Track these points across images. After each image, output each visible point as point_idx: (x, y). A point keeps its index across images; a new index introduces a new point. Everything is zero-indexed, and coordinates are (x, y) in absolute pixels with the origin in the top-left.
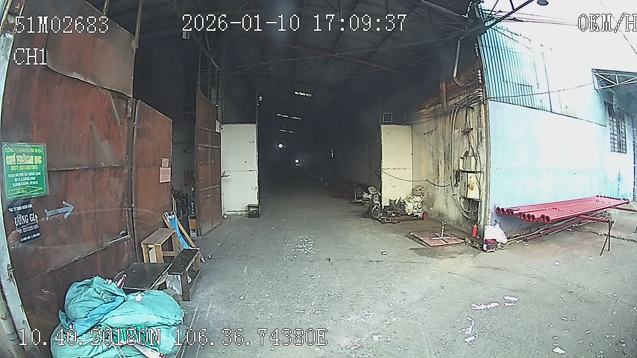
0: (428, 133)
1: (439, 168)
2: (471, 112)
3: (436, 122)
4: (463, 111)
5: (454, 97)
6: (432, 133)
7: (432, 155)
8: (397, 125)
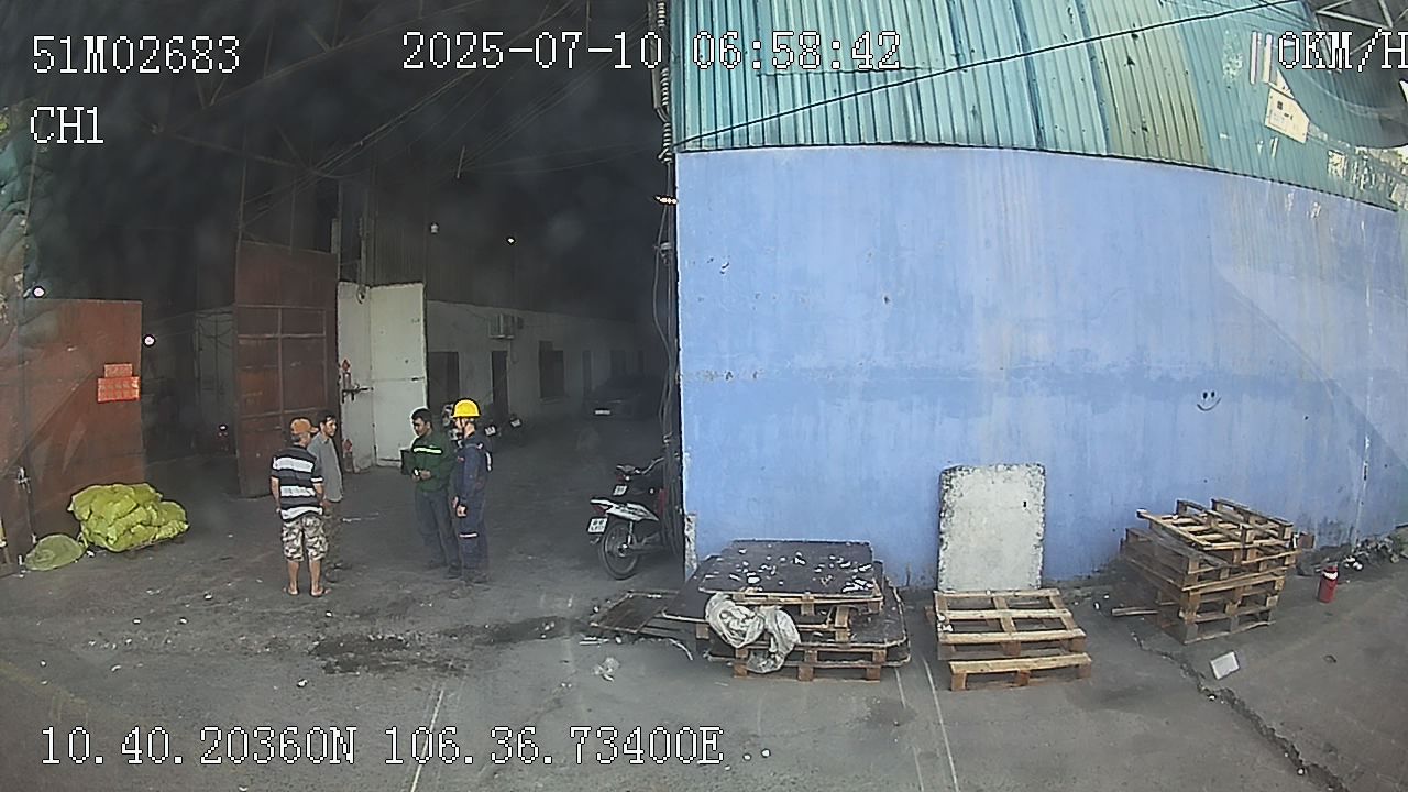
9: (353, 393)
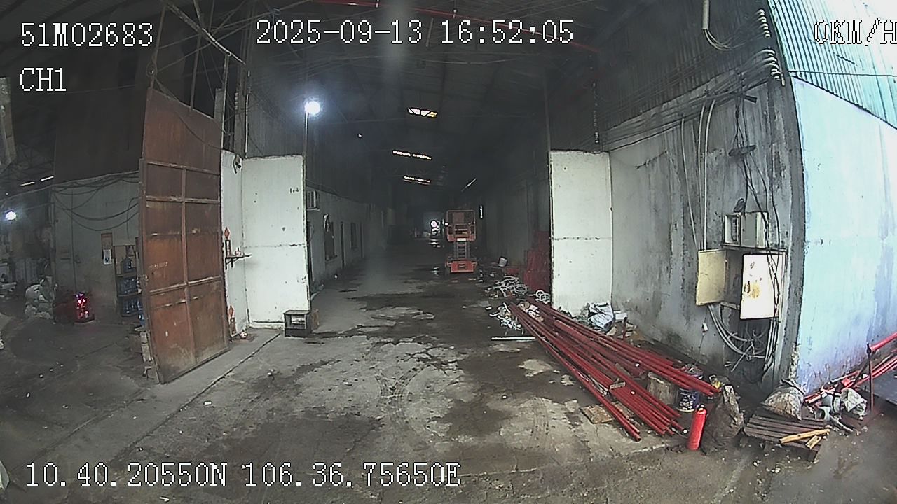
0: (645, 164)
1: (671, 237)
2: (746, 109)
3: (663, 141)
4: (727, 108)
5: (703, 80)
6: (653, 166)
7: (656, 211)
8: (582, 153)
9: (232, 259)
